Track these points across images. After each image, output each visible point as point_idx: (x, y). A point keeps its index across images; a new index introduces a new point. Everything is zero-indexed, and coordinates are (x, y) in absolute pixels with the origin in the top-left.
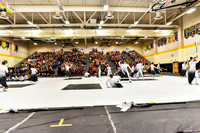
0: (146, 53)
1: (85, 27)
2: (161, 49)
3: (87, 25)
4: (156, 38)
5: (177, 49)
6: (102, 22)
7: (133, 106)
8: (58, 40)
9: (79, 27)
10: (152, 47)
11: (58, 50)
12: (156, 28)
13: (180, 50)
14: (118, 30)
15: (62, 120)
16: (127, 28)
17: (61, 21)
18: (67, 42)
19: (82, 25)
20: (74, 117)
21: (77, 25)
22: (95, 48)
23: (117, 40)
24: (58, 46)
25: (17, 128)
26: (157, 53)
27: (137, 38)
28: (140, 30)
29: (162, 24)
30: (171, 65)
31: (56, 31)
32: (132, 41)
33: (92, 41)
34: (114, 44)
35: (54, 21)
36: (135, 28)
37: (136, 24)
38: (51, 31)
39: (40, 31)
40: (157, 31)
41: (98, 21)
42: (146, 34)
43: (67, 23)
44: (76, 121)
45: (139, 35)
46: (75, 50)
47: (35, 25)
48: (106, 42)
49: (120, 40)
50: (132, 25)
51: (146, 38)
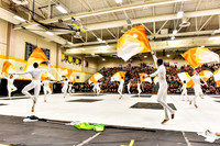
1: (155, 39)
3: (157, 36)
6: (175, 32)
11: (125, 65)
14: (197, 39)
15: (132, 142)
16: (210, 35)
19: (151, 37)
22: (167, 61)
33: (162, 54)
39: (108, 47)
41: (170, 31)
46: (144, 65)
50: (216, 31)
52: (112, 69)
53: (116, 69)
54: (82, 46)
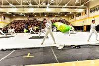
0: (70, 21)
1: (40, 7)
2: (78, 18)
3: (41, 6)
4: (75, 13)
5: (86, 19)
6: (48, 5)
7: (65, 47)
8: (26, 14)
9: (37, 7)
10: (73, 17)
11: (26, 19)
12: (76, 8)
13: (87, 19)
14: (57, 9)
15: (29, 54)
16: (61, 8)
17: (27, 4)
18: (31, 15)
19: (38, 6)
20: (35, 52)
22: (45, 18)
23: (56, 14)
24: (26, 17)
26: (76, 21)
27: (66, 13)
28: (68, 9)
29: (79, 6)
30: (83, 26)
31: (25, 9)
32: (63, 14)
33: (43, 14)
34: (55, 16)
35: (23, 4)
36: (65, 8)
37: (66, 5)
38: (22, 9)
39: (16, 9)
41: (47, 4)
42: (71, 11)
43: (31, 5)
45: (67, 11)
46: (35, 19)
47: (14, 6)
48: (50, 15)
49: (57, 14)
50: (64, 6)
51: (71, 13)
52: (19, 21)
53: (21, 21)
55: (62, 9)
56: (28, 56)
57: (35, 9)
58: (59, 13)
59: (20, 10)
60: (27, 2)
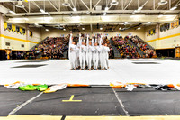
0: (148, 39)
1: (91, 14)
2: (163, 34)
3: (93, 11)
4: (158, 23)
6: (107, 9)
8: (66, 27)
9: (85, 14)
10: (154, 32)
11: (66, 35)
12: (159, 14)
14: (122, 16)
15: (72, 96)
16: (131, 14)
17: (69, 9)
18: (74, 28)
19: (88, 12)
20: (84, 94)
21: (84, 12)
22: (100, 33)
23: (120, 26)
24: (67, 31)
25: (33, 101)
26: (159, 38)
27: (140, 23)
28: (144, 16)
29: (166, 9)
31: (65, 18)
32: (134, 26)
33: (97, 27)
34: (118, 30)
35: (63, 9)
37: (140, 10)
38: (60, 18)
39: (51, 18)
40: (160, 16)
41: (103, 8)
42: (149, 20)
43: (75, 10)
44: (85, 97)
45: (142, 21)
47: (47, 13)
48: (110, 28)
49: (123, 26)
50: (136, 11)
51: (149, 23)
52: (55, 39)
53: (58, 38)
54: (25, 16)
55: (132, 17)
56: (71, 100)
57: (83, 17)
58: (126, 23)
59: (57, 20)
60: (69, 5)
